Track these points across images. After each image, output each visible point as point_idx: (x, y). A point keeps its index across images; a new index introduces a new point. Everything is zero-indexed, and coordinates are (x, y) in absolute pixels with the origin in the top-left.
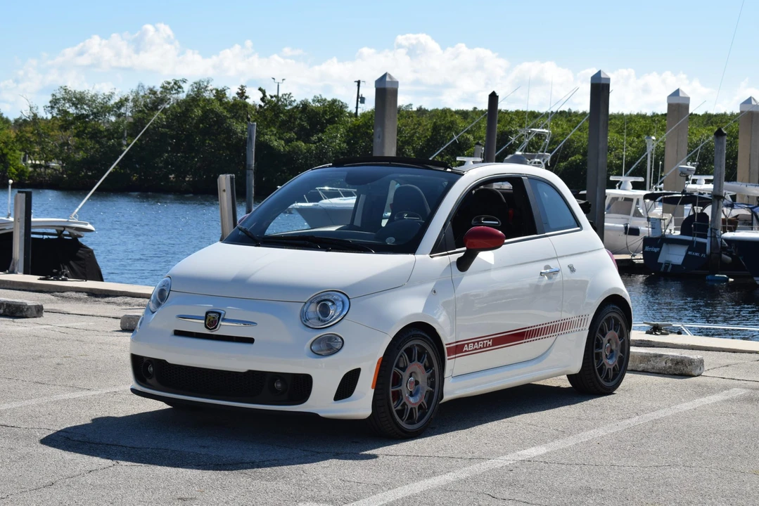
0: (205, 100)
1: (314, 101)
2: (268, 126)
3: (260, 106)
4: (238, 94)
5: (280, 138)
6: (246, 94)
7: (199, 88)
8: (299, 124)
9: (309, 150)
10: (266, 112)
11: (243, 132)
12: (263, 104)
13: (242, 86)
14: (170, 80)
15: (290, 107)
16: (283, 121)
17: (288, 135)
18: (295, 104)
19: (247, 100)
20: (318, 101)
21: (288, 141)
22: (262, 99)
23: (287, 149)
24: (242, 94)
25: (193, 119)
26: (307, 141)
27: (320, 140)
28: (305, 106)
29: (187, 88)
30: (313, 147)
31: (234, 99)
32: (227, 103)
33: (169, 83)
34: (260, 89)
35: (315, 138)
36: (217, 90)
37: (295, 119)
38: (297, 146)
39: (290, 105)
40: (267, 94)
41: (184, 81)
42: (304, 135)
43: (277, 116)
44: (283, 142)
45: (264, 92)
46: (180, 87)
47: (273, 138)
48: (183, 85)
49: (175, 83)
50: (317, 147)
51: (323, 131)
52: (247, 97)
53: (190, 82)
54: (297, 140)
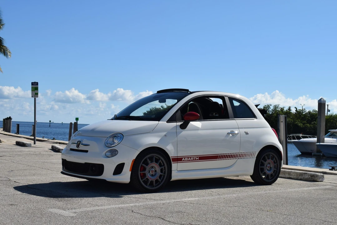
0: (277, 111)
1: (313, 111)
2: (297, 119)
3: (295, 113)
4: (288, 109)
5: (301, 123)
6: (291, 109)
7: (276, 107)
8: (307, 118)
9: (311, 127)
10: (297, 115)
11: (289, 121)
12: (296, 112)
13: (290, 107)
14: (266, 105)
15: (304, 113)
16: (302, 117)
17: (304, 122)
18: (306, 112)
19: (291, 111)
20: (314, 111)
21: (304, 124)
22: (296, 111)
23: (303, 126)
24: (289, 109)
25: (273, 117)
26: (310, 124)
27: (314, 123)
28: (309, 112)
29: (272, 108)
30: (312, 125)
31: (286, 110)
32: (284, 112)
33: (266, 106)
34: (295, 108)
35: (313, 123)
36: (281, 108)
37: (306, 117)
38: (307, 125)
39: (305, 112)
40: (298, 109)
41: (271, 105)
42: (309, 122)
43: (300, 116)
44: (302, 124)
45: (296, 108)
46: (269, 107)
47: (299, 123)
48: (270, 106)
49: (268, 106)
50: (313, 126)
51: (315, 121)
52: (291, 110)
53: (273, 106)
54: (307, 123)
